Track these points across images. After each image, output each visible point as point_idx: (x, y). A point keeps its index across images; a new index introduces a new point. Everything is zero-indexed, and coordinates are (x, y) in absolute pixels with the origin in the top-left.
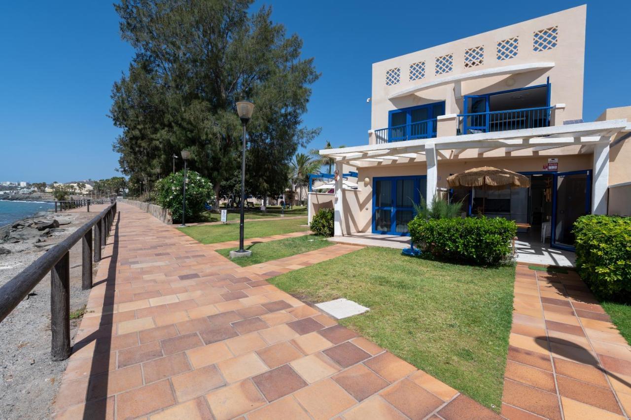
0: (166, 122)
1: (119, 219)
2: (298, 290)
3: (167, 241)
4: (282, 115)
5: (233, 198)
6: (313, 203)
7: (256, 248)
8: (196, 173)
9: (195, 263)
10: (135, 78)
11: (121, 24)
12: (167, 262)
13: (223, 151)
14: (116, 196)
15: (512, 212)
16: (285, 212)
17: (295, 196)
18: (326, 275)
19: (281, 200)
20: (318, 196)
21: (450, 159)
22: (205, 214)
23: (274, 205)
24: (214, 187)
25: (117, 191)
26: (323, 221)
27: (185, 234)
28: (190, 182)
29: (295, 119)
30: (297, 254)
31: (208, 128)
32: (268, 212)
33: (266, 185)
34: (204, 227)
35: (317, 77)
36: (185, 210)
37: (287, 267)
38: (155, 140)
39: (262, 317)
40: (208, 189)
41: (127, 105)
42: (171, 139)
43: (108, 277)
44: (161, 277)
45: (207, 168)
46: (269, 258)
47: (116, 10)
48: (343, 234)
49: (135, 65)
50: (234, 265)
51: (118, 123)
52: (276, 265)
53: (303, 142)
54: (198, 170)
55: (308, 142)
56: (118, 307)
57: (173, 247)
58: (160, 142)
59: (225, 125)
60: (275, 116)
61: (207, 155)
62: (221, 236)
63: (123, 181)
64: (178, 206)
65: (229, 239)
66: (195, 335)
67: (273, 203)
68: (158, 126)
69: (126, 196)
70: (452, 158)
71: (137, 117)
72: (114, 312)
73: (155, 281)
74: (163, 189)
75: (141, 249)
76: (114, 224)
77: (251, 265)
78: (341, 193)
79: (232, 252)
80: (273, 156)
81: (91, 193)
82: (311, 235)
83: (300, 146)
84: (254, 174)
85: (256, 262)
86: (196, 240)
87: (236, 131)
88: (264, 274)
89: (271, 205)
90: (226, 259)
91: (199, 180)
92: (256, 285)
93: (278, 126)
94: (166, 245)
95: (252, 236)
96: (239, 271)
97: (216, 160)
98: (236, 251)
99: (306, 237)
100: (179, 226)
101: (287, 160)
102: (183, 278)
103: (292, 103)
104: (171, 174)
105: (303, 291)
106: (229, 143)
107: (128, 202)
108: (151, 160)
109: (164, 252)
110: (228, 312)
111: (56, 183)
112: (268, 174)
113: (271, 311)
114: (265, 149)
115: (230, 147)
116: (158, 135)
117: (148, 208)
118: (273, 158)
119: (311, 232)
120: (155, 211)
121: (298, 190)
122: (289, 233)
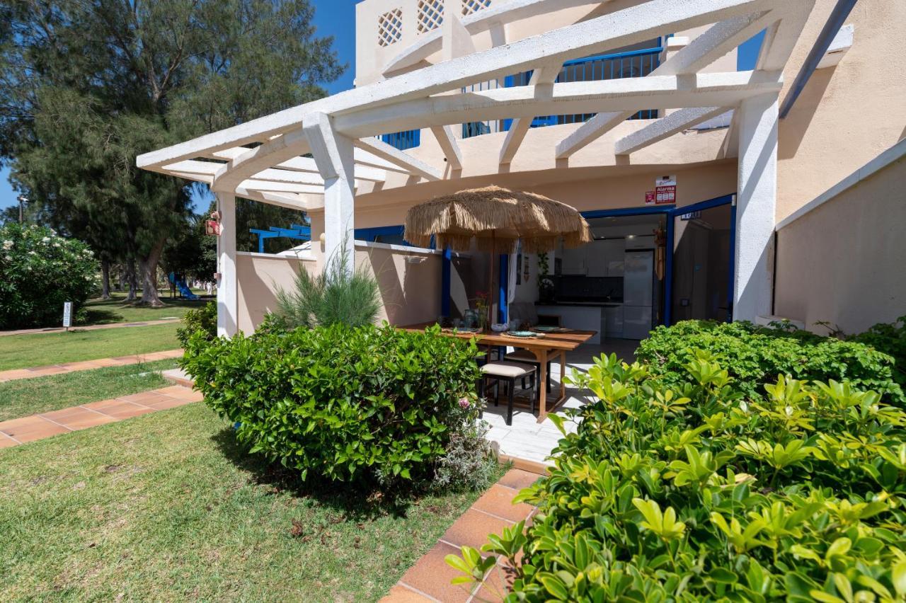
15: (626, 301)
21: (445, 181)
70: (449, 177)
78: (232, 263)
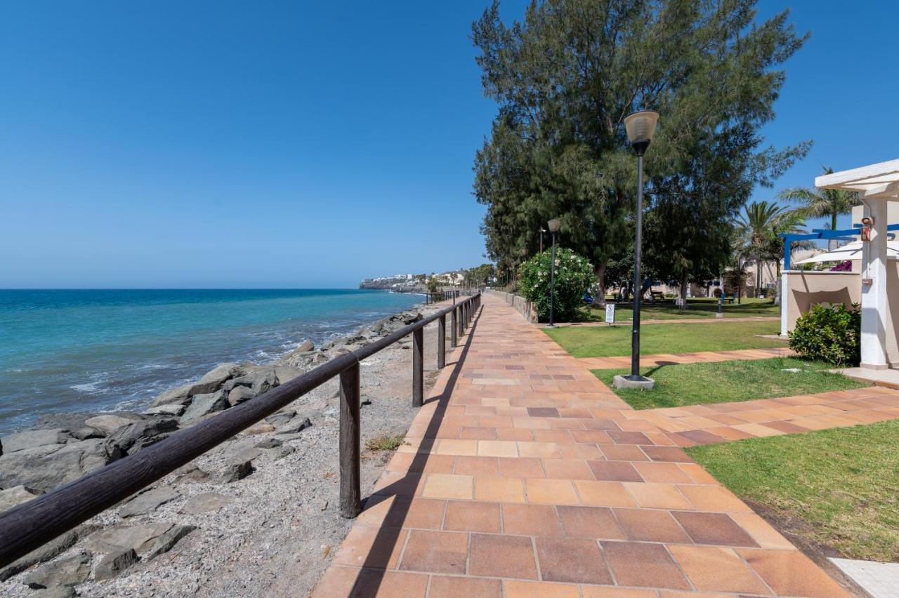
0: (532, 186)
1: (480, 315)
2: (770, 496)
3: (527, 348)
4: (717, 138)
5: (628, 285)
6: (794, 291)
7: (664, 375)
8: (570, 250)
9: (556, 389)
10: (498, 138)
11: (483, 78)
12: (518, 381)
13: (609, 214)
14: (484, 286)
16: (724, 310)
17: (745, 281)
18: (855, 471)
19: (716, 287)
20: (805, 276)
22: (583, 309)
23: (701, 295)
24: (596, 269)
25: (486, 281)
26: (829, 331)
27: (551, 339)
28: (561, 263)
29: (746, 139)
30: (757, 397)
31: (587, 183)
32: (690, 308)
33: (685, 262)
34: (579, 330)
35: (797, 45)
36: (554, 303)
37: (734, 427)
38: (521, 212)
39: (672, 549)
40: (587, 272)
41: (490, 175)
42: (539, 208)
43: (444, 393)
44: (503, 404)
45: (587, 243)
46: (691, 399)
47: (478, 63)
48: (888, 361)
49: (497, 122)
50: (621, 403)
51: (481, 199)
52: (706, 417)
53: (765, 178)
54: (573, 246)
55: (777, 174)
56: (439, 443)
57: (531, 357)
58: (526, 215)
59: (613, 174)
60: (702, 142)
61: (587, 223)
62: (604, 346)
63: (491, 268)
64: (545, 298)
65: (615, 352)
66: (528, 544)
67: (700, 293)
68: (523, 193)
69: (494, 285)
71: (500, 187)
72: (432, 452)
73: (494, 410)
74: (527, 276)
75: (491, 357)
76: (474, 320)
77: (652, 408)
78: (884, 268)
79: (618, 378)
80: (699, 212)
81: (462, 284)
82: (793, 358)
83: (757, 185)
84: (664, 246)
85: (664, 403)
86: (565, 349)
87: (631, 179)
88: (679, 433)
89: (696, 297)
90: (607, 389)
91: (574, 261)
92: (661, 455)
93: (709, 158)
94: (523, 353)
95: (658, 350)
96: (628, 418)
97: (599, 228)
98: (625, 377)
99: (780, 362)
100: (546, 326)
101: (729, 215)
102: (534, 412)
103: (739, 109)
104: (537, 255)
105: (786, 503)
106: (619, 200)
107: (495, 294)
108: (516, 239)
109: (518, 363)
110: (597, 508)
111: (433, 274)
112: (689, 243)
113: (698, 538)
114: (685, 201)
115: (620, 207)
116: (523, 206)
117: (513, 301)
118: (699, 215)
119: (789, 352)
120: (520, 305)
121: (752, 269)
122: (736, 349)
